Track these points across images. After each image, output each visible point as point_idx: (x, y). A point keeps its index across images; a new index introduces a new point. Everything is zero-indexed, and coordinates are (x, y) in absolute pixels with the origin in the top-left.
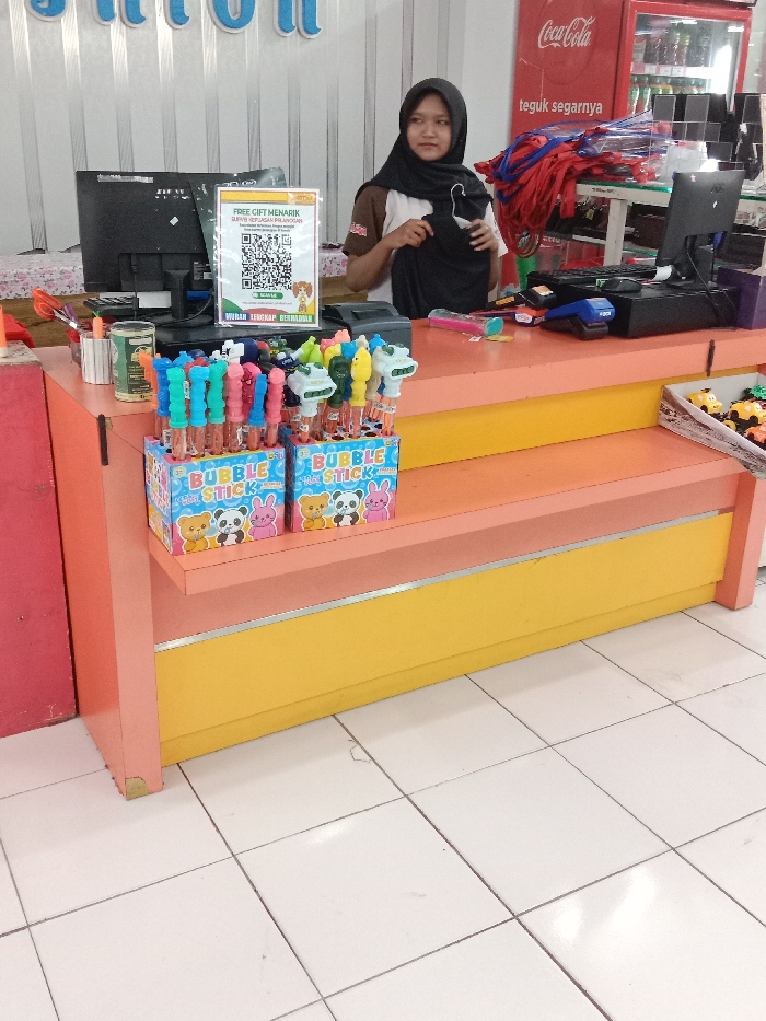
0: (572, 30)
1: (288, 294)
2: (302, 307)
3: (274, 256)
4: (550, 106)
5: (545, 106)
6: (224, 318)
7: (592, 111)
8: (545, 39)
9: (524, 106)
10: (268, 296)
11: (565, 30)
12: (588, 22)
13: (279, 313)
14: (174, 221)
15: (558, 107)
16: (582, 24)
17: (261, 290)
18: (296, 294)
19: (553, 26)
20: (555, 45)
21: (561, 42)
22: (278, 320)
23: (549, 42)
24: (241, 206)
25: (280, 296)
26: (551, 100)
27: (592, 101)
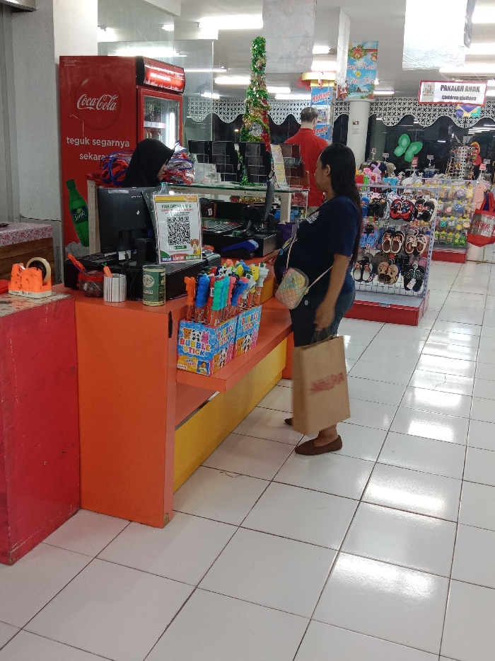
0: (101, 101)
1: (189, 246)
2: (195, 251)
3: (182, 228)
4: (90, 142)
5: (87, 141)
6: (162, 261)
7: (122, 145)
8: (83, 104)
9: (70, 141)
10: (181, 247)
11: (97, 101)
12: (114, 98)
13: (185, 255)
14: (138, 213)
15: (96, 142)
16: (109, 98)
17: (177, 245)
18: (192, 245)
19: (88, 98)
20: (91, 108)
21: (95, 107)
22: (185, 259)
23: (85, 106)
24: (165, 204)
25: (185, 247)
26: (91, 138)
27: (122, 139)
